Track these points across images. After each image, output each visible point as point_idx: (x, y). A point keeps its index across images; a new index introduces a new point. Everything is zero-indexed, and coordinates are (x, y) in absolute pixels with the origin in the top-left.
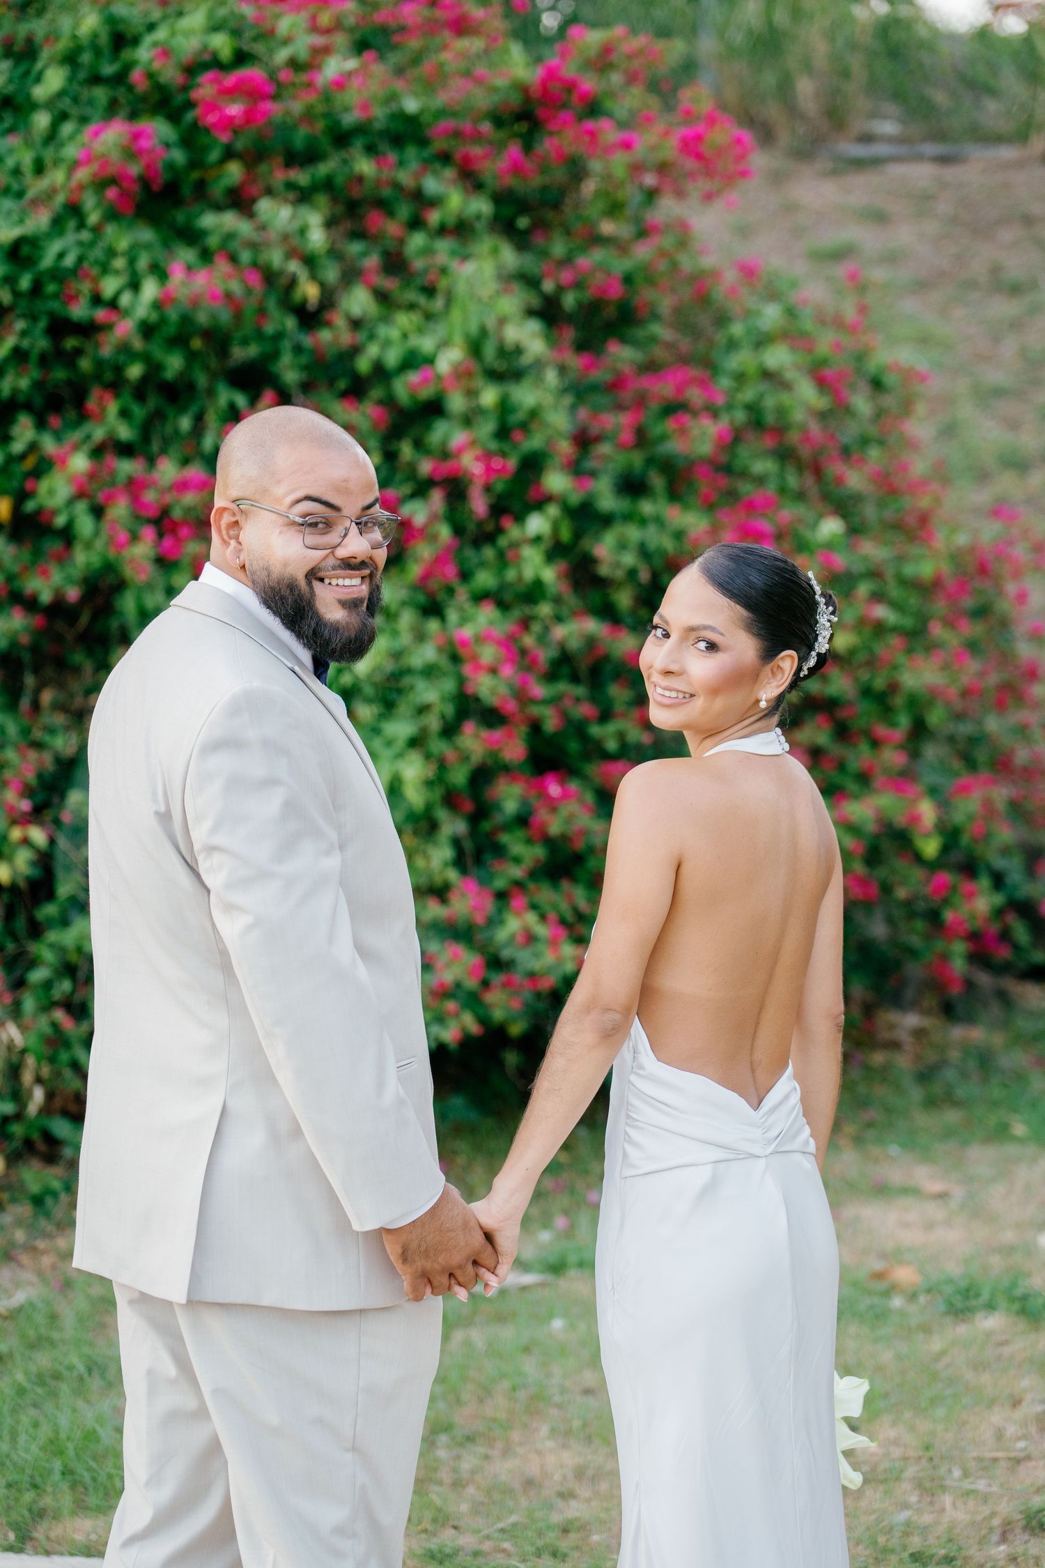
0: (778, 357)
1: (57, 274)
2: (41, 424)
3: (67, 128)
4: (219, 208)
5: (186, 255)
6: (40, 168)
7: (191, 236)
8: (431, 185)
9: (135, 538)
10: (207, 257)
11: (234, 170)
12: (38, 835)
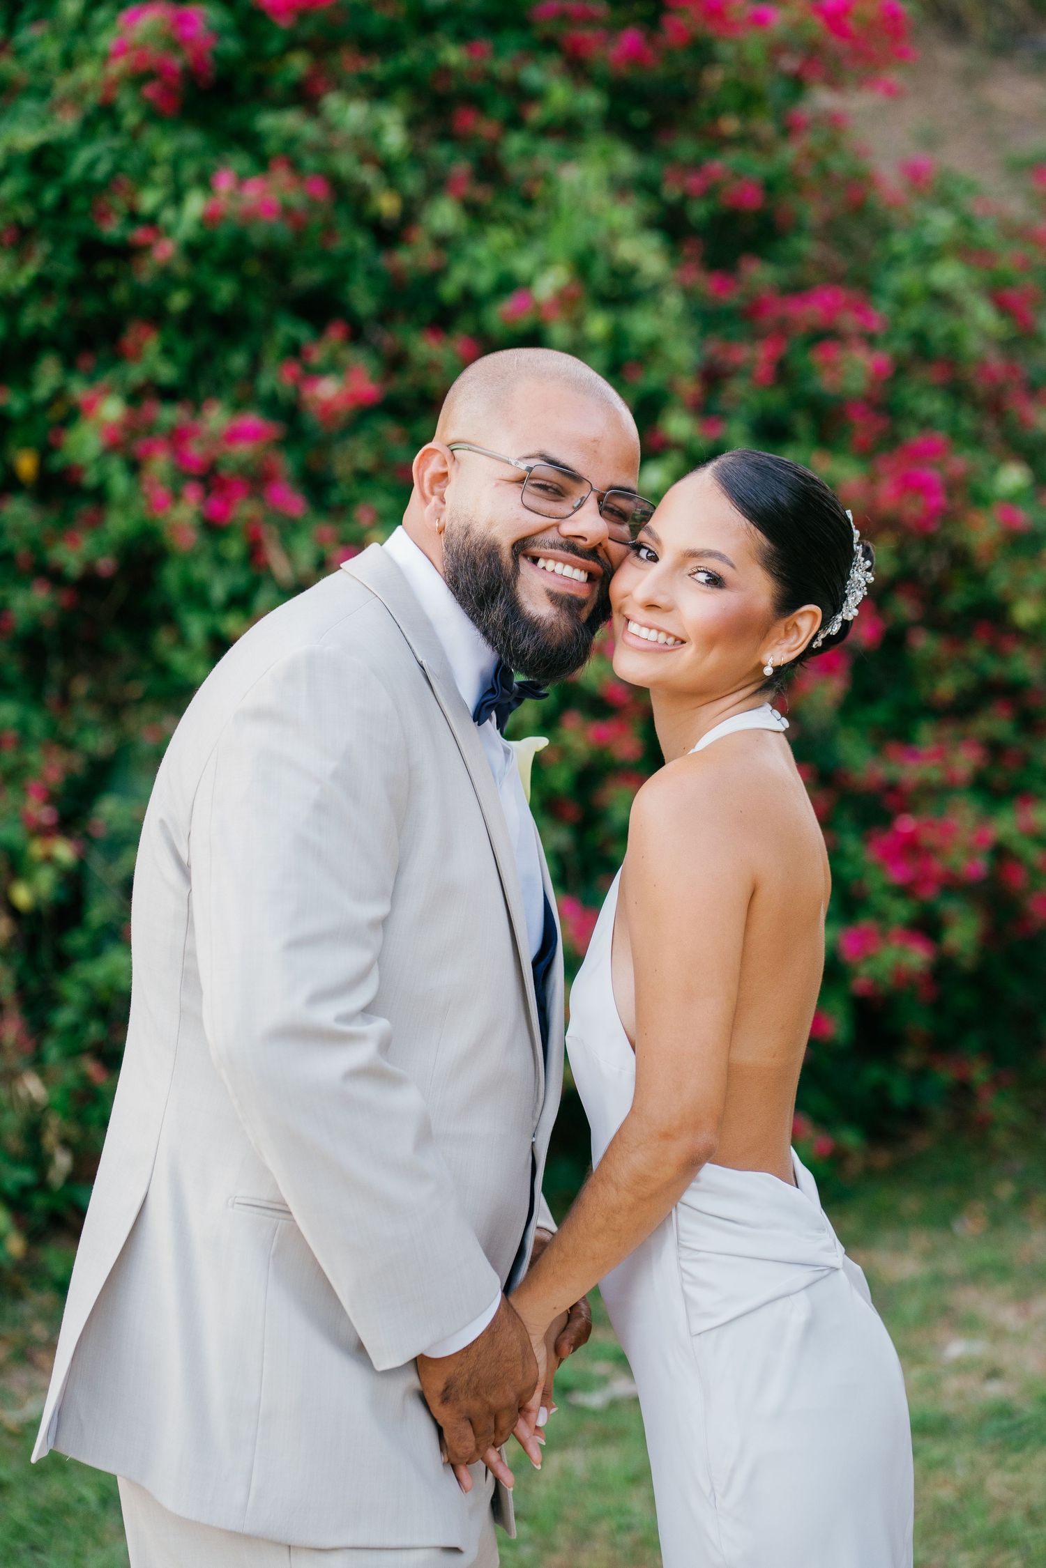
0: (948, 274)
1: (90, 188)
2: (69, 364)
3: (102, 15)
4: (280, 106)
5: (238, 162)
6: (68, 62)
7: (248, 141)
8: (533, 75)
9: (176, 496)
10: (263, 162)
11: (298, 64)
12: (64, 851)
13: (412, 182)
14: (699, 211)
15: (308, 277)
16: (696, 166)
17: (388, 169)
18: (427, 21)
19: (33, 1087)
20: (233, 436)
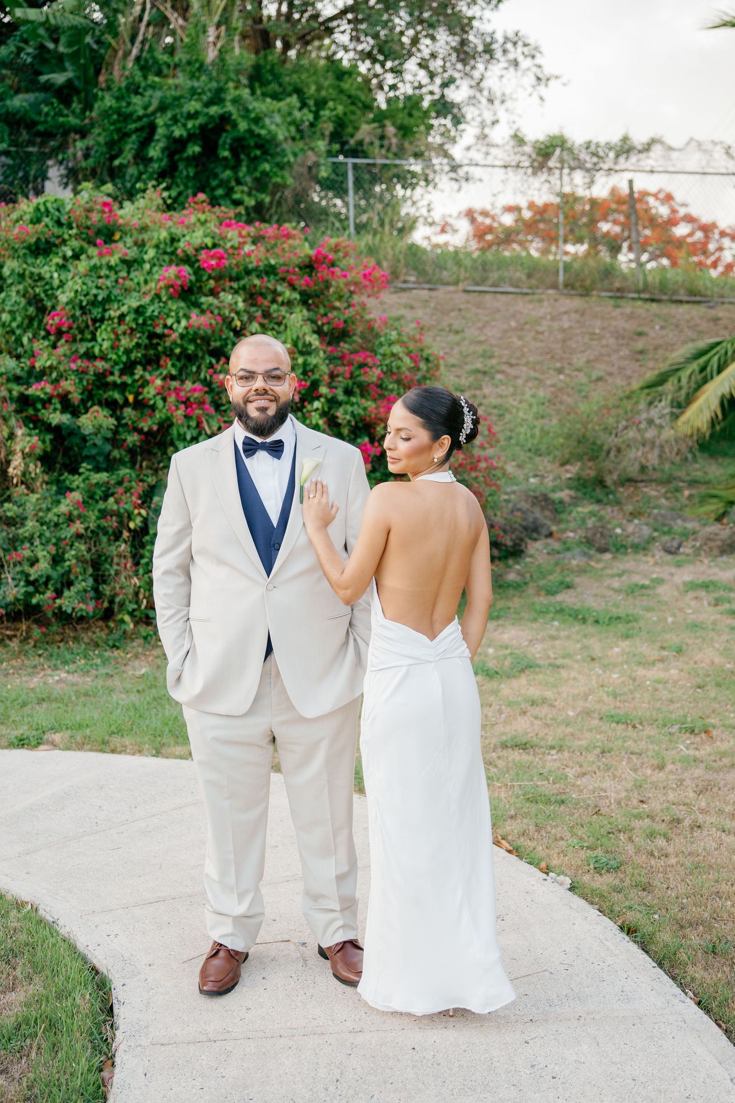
0: (396, 349)
1: (151, 318)
2: (145, 369)
3: (155, 269)
4: (206, 295)
5: (195, 312)
6: (146, 282)
7: (197, 305)
8: (279, 288)
9: (177, 408)
10: (203, 312)
11: (212, 283)
12: (143, 512)
13: (245, 318)
14: (326, 328)
15: (214, 344)
16: (325, 315)
17: (238, 313)
18: (248, 272)
19: (135, 580)
20: (194, 390)
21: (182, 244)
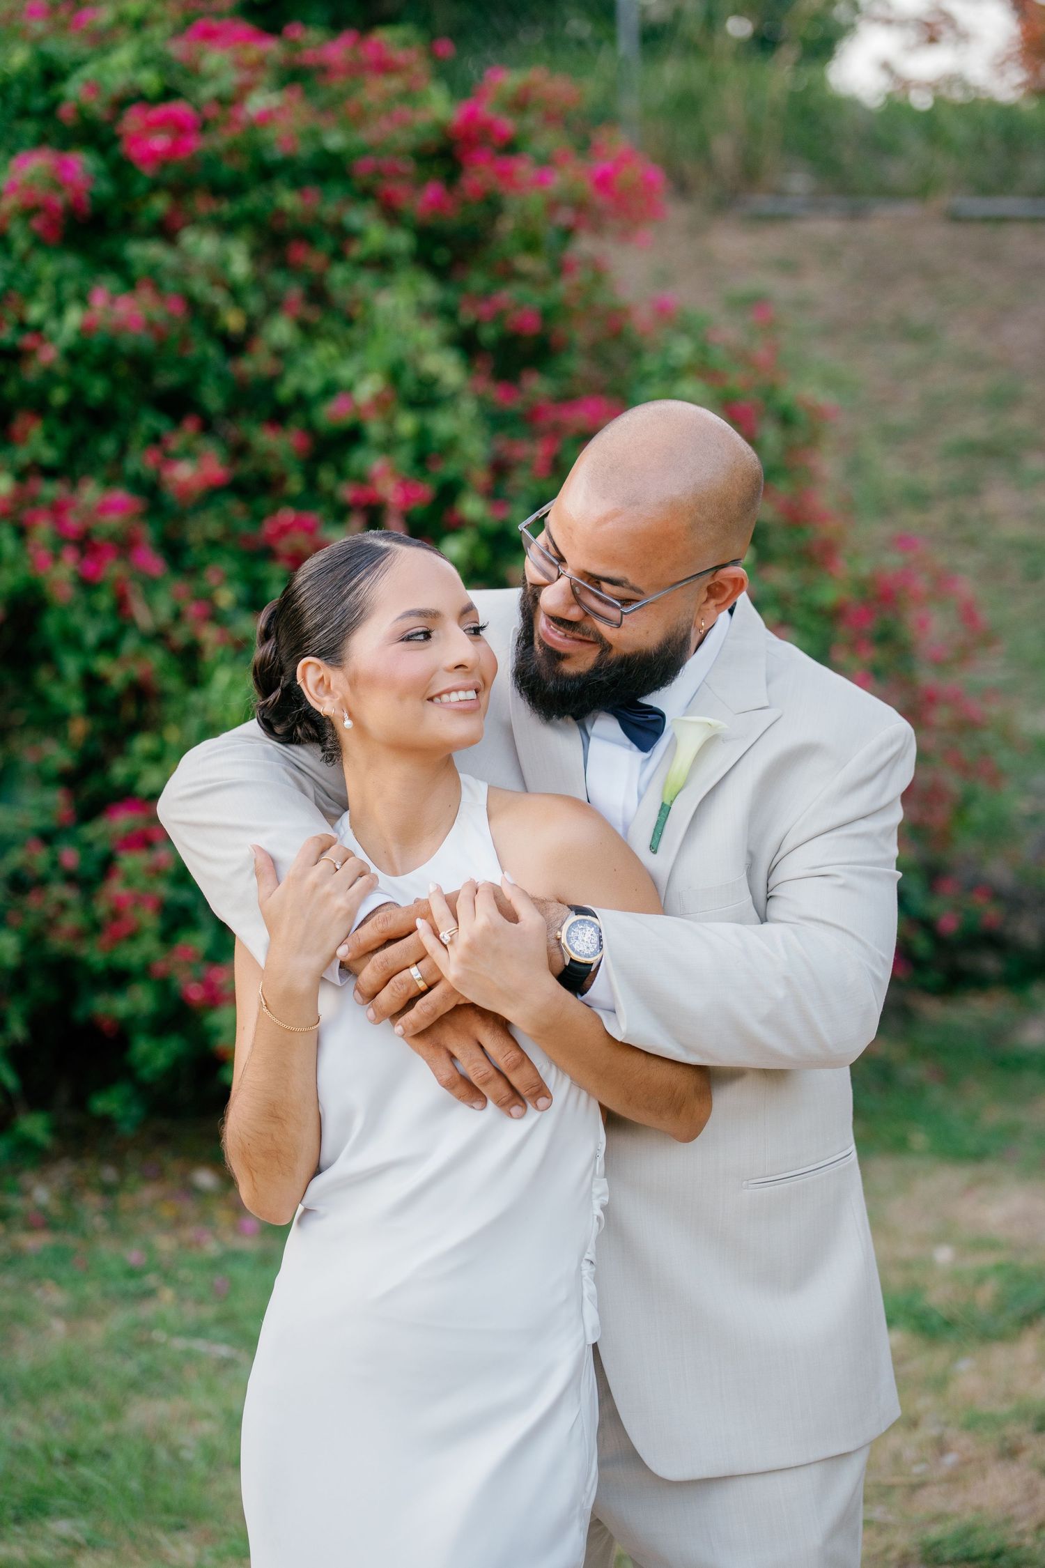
0: (688, 390)
4: (145, 237)
5: (110, 283)
8: (355, 218)
9: (56, 557)
10: (131, 284)
11: (160, 204)
13: (254, 302)
14: (488, 334)
15: (167, 379)
16: (486, 296)
17: (235, 293)
18: (266, 173)
20: (104, 509)
21: (73, 89)
